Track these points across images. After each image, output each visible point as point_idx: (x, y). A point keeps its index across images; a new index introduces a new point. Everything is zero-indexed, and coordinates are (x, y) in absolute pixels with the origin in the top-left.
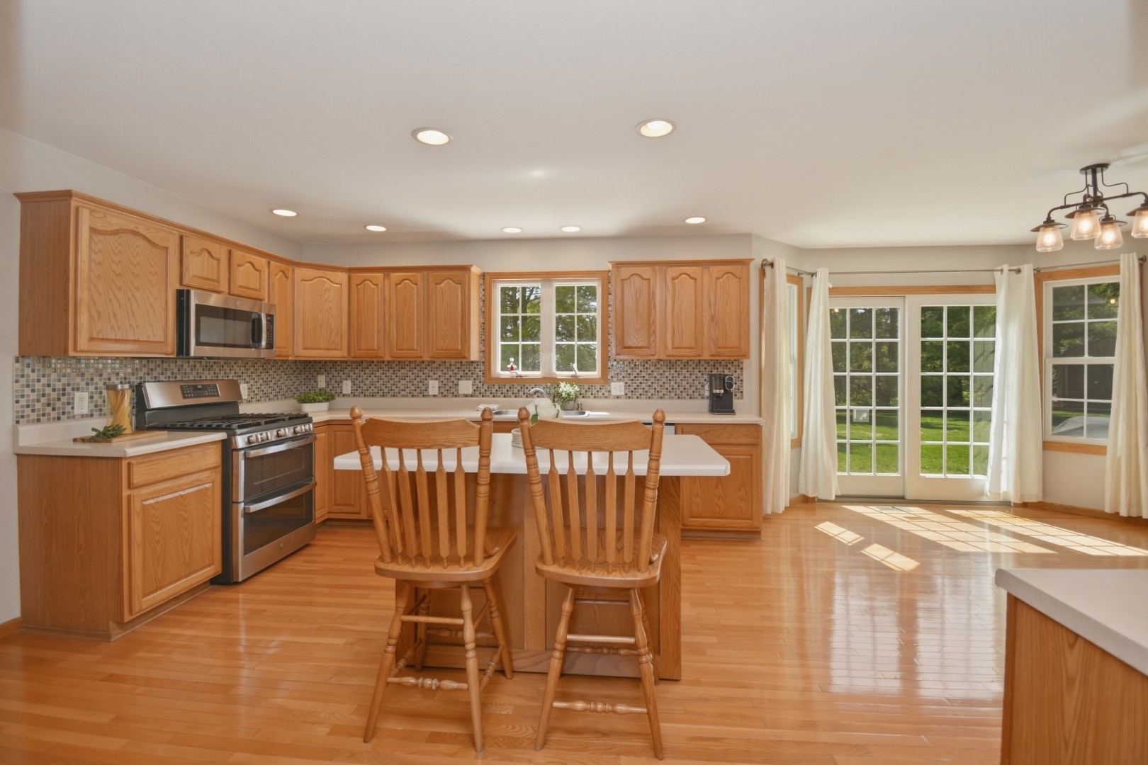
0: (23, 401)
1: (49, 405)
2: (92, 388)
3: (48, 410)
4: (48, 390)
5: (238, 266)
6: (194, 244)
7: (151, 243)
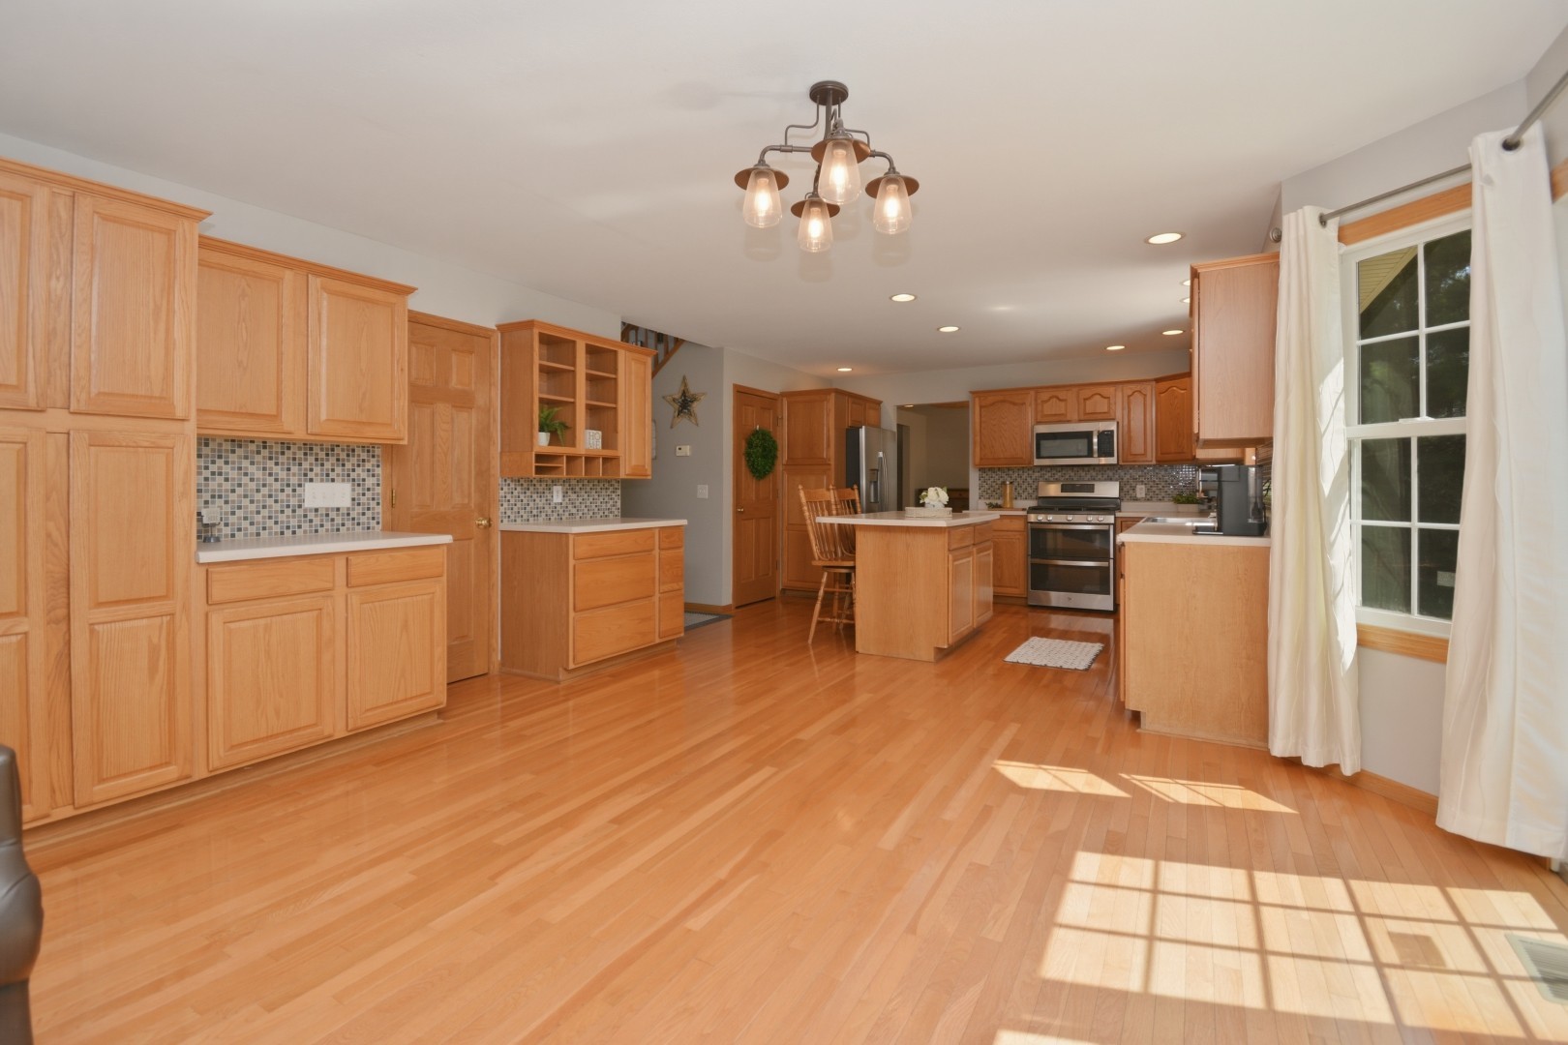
0: (983, 489)
3: (996, 492)
4: (994, 484)
5: (1085, 399)
6: (1045, 396)
7: (1014, 404)
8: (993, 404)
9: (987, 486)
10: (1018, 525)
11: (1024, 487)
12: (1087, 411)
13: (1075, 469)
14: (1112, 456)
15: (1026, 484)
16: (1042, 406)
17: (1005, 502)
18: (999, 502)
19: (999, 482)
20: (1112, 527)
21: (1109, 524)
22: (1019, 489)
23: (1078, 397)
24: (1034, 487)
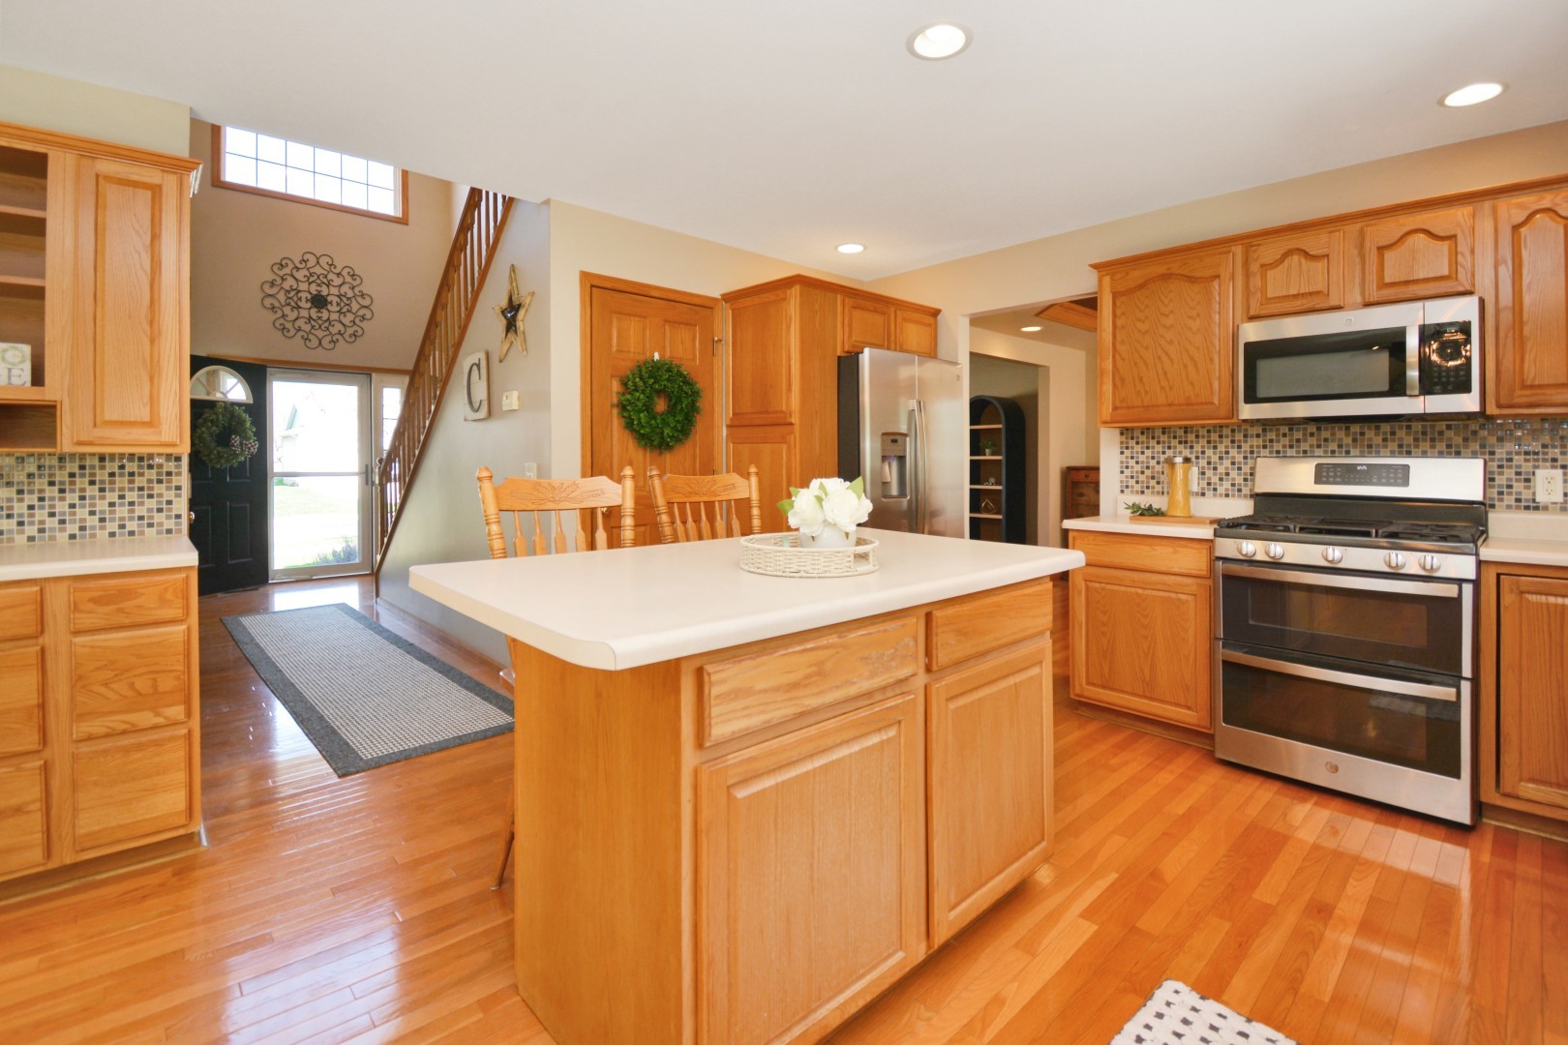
0: (1128, 472)
1: (1153, 478)
2: (1203, 462)
3: (1153, 483)
4: (1151, 462)
5: (1381, 249)
6: (1269, 252)
7: (1192, 280)
8: (1141, 287)
9: (1138, 468)
10: (1194, 561)
11: (1221, 469)
12: (1387, 280)
13: (1355, 428)
14: (1466, 388)
15: (1227, 463)
16: (1264, 278)
17: (1172, 503)
18: (1158, 502)
19: (1162, 458)
20: (1468, 589)
21: (1460, 582)
22: (1209, 473)
23: (1361, 246)
24: (1246, 469)
